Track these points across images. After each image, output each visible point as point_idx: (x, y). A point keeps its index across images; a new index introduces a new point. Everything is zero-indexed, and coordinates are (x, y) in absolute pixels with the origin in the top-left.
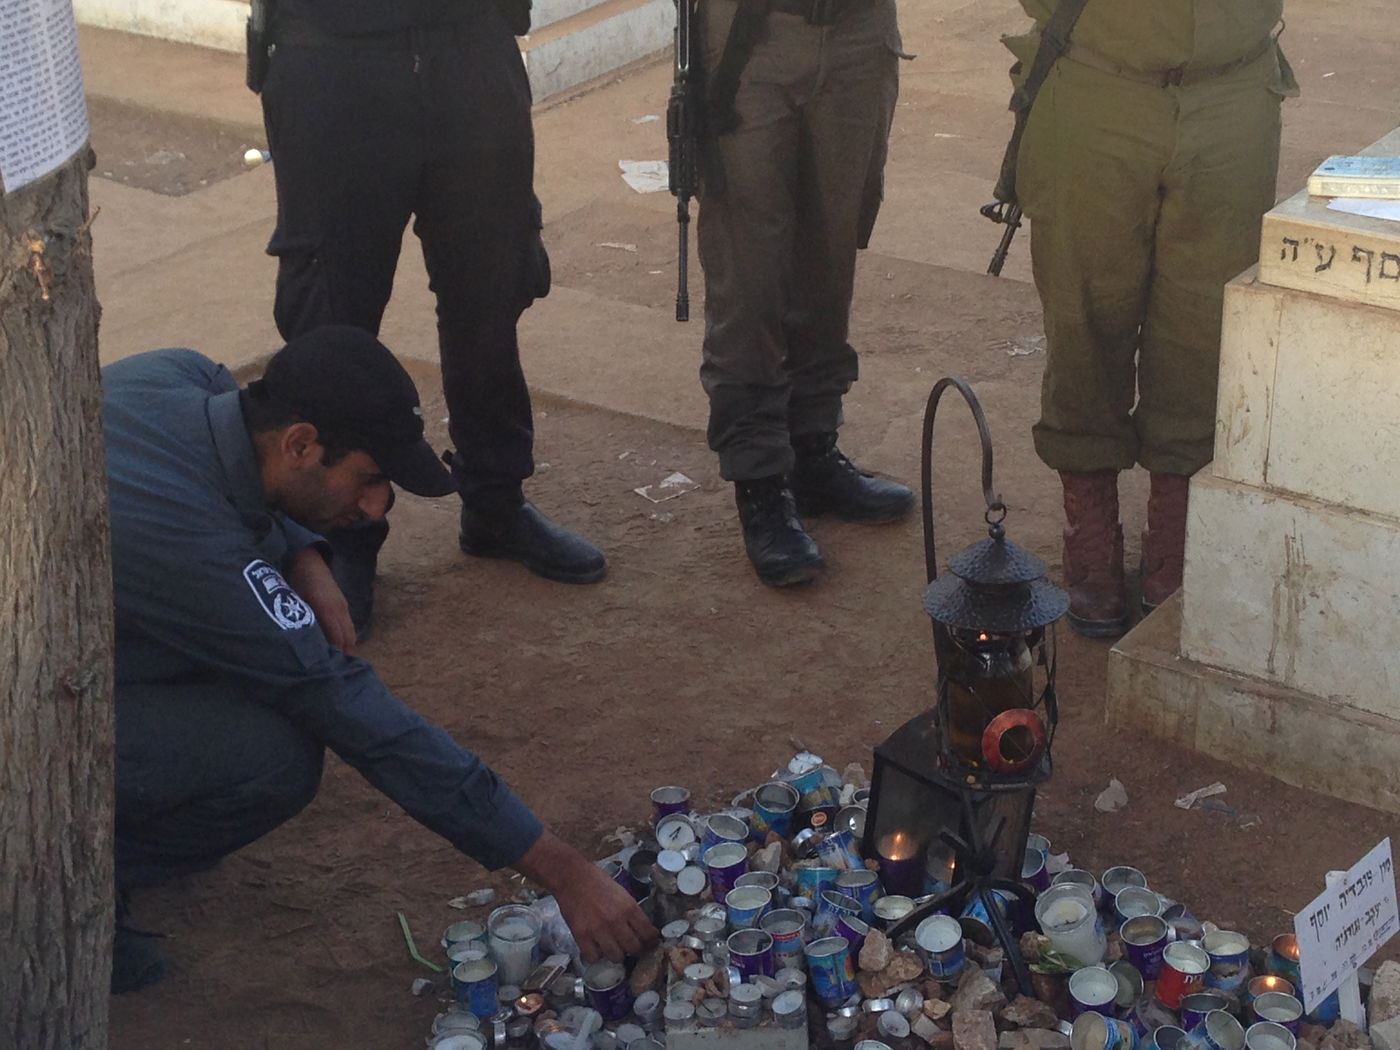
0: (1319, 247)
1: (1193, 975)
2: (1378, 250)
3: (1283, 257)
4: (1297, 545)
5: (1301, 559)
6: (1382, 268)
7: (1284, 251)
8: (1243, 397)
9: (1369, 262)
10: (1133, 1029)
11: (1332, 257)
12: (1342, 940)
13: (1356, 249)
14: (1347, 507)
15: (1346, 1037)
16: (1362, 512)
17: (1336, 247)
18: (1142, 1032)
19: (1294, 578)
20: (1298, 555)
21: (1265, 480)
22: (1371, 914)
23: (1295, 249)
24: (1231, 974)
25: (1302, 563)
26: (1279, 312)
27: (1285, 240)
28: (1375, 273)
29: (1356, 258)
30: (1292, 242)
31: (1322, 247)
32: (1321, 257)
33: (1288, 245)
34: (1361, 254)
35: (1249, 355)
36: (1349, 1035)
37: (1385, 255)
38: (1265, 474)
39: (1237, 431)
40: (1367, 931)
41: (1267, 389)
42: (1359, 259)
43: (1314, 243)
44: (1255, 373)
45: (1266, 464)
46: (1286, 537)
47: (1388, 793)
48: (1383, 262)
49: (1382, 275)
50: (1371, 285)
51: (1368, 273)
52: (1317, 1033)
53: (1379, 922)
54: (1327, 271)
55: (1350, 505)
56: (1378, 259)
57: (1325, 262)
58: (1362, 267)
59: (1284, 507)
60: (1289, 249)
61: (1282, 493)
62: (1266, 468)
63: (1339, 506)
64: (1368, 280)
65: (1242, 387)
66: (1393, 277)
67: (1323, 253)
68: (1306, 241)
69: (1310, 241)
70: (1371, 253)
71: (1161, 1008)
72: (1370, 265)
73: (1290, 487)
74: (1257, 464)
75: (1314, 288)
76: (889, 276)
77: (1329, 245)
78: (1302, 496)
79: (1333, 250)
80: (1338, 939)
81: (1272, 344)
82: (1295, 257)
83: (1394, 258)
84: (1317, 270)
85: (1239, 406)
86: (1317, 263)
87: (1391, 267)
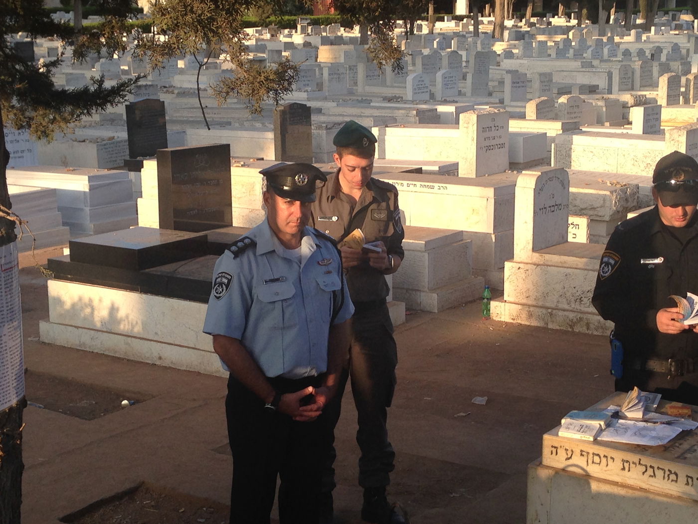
0: (566, 450)
2: (591, 452)
3: (552, 454)
6: (593, 460)
7: (552, 451)
8: (537, 515)
9: (588, 456)
11: (572, 454)
13: (581, 451)
17: (573, 450)
23: (557, 451)
27: (552, 446)
28: (590, 461)
29: (582, 455)
30: (555, 447)
31: (568, 450)
32: (567, 454)
33: (553, 448)
34: (583, 453)
35: (539, 496)
37: (594, 454)
41: (547, 512)
42: (583, 455)
43: (564, 448)
44: (542, 505)
48: (593, 457)
49: (593, 462)
50: (588, 467)
51: (587, 461)
54: (570, 460)
56: (591, 456)
57: (569, 456)
58: (585, 459)
60: (554, 450)
64: (588, 465)
65: (536, 511)
66: (598, 464)
67: (568, 452)
68: (561, 447)
69: (562, 447)
70: (588, 453)
72: (588, 458)
75: (565, 467)
77: (571, 449)
79: (572, 451)
81: (548, 492)
82: (557, 454)
83: (598, 455)
84: (566, 460)
85: (536, 520)
86: (566, 457)
87: (597, 459)
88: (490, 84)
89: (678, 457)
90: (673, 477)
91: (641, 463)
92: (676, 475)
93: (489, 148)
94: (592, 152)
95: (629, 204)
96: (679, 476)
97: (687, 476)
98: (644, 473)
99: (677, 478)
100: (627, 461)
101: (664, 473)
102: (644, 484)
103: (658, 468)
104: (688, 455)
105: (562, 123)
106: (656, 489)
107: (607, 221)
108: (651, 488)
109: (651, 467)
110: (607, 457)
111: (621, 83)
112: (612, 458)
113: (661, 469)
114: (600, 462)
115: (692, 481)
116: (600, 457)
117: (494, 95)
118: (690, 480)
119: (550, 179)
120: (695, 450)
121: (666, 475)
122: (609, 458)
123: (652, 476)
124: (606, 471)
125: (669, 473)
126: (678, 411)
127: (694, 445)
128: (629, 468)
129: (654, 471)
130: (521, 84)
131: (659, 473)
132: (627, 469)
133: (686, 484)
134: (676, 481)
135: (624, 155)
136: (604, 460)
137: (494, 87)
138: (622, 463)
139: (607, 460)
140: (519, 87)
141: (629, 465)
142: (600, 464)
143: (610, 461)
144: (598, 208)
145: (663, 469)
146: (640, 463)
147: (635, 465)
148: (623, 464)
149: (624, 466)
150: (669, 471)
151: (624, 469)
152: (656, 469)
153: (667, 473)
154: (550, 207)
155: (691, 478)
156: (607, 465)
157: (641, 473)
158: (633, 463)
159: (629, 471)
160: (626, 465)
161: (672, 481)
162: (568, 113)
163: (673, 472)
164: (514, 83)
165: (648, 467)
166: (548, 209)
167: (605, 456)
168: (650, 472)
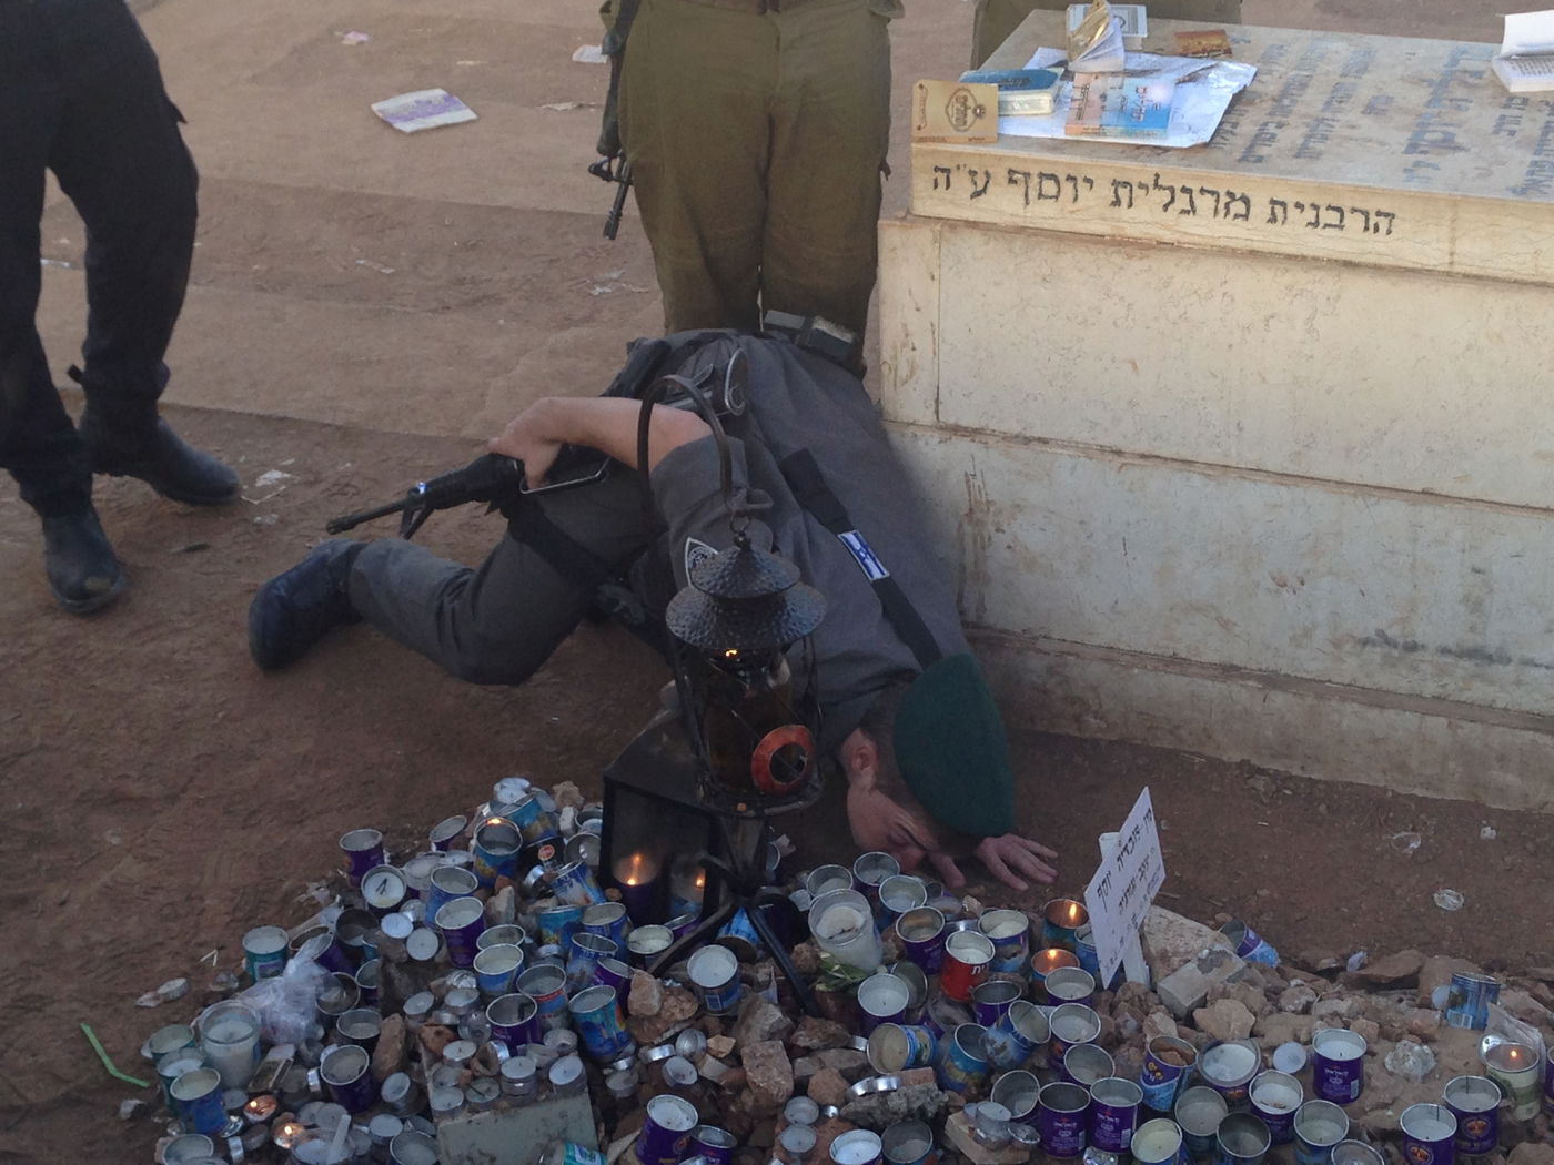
0: (973, 173)
1: (981, 965)
2: (1035, 171)
3: (936, 186)
4: (978, 482)
5: (984, 496)
6: (1041, 190)
7: (936, 180)
8: (907, 335)
9: (1026, 182)
10: (929, 1033)
11: (988, 182)
12: (1124, 904)
13: (1011, 171)
14: (1026, 438)
15: (1137, 999)
16: (1040, 440)
17: (991, 171)
18: (939, 1034)
19: (978, 515)
20: (980, 492)
21: (938, 418)
22: (1142, 870)
23: (948, 178)
24: (1014, 955)
25: (984, 500)
26: (937, 245)
27: (936, 169)
28: (1033, 194)
29: (1012, 181)
30: (943, 170)
31: (975, 173)
32: (975, 183)
33: (939, 172)
34: (1016, 176)
35: (910, 291)
36: (1139, 997)
37: (1042, 176)
38: (937, 412)
39: (903, 372)
40: (1141, 887)
41: (932, 325)
42: (1015, 182)
43: (967, 169)
44: (918, 310)
45: (937, 401)
46: (966, 474)
47: (1092, 720)
48: (1041, 182)
49: (1040, 195)
50: (1029, 207)
51: (1026, 195)
52: (1107, 1000)
53: (1149, 875)
54: (983, 197)
55: (1028, 435)
56: (1035, 180)
57: (980, 187)
58: (1019, 190)
59: (962, 446)
60: (942, 178)
61: (956, 430)
62: (937, 406)
63: (1017, 437)
64: (1027, 203)
65: (905, 326)
66: (1051, 198)
67: (977, 179)
68: (958, 167)
69: (962, 168)
70: (1027, 175)
71: (949, 1003)
72: (1027, 187)
73: (964, 423)
74: (927, 404)
75: (971, 216)
76: (447, 223)
77: (984, 169)
78: (977, 431)
79: (987, 174)
80: (1121, 904)
81: (933, 278)
82: (948, 186)
83: (1053, 177)
84: (972, 197)
85: (904, 345)
86: (972, 189)
87: (1049, 187)
89: (1243, 159)
90: (1238, 207)
91: (1160, 183)
92: (1246, 200)
96: (1252, 204)
97: (1273, 202)
98: (1166, 207)
99: (1248, 210)
100: (1126, 184)
101: (1217, 201)
102: (1168, 233)
103: (1203, 191)
104: (1264, 151)
106: (1197, 239)
108: (1186, 239)
109: (1185, 190)
110: (1074, 179)
112: (1089, 181)
113: (1209, 192)
114: (1059, 191)
115: (1285, 212)
116: (1058, 182)
118: (1279, 210)
120: (1273, 136)
121: (1221, 206)
122: (1080, 181)
123: (1188, 212)
124: (1072, 212)
125: (1228, 200)
126: (1200, 44)
127: (1266, 124)
128: (1131, 199)
129: (1191, 197)
131: (1205, 203)
132: (1125, 201)
133: (1269, 221)
134: (1246, 217)
136: (1067, 187)
138: (1113, 188)
139: (1075, 186)
141: (1131, 190)
142: (1057, 198)
143: (1083, 187)
145: (1212, 193)
146: (1156, 185)
147: (1144, 191)
148: (1116, 190)
149: (1117, 196)
150: (1230, 194)
151: (1117, 202)
152: (1196, 195)
153: (1224, 199)
155: (1283, 204)
156: (1076, 199)
157: (1161, 208)
158: (1141, 186)
159: (1130, 205)
160: (1124, 193)
161: (1236, 216)
163: (1238, 196)
165: (1178, 192)
167: (1070, 178)
168: (1182, 201)
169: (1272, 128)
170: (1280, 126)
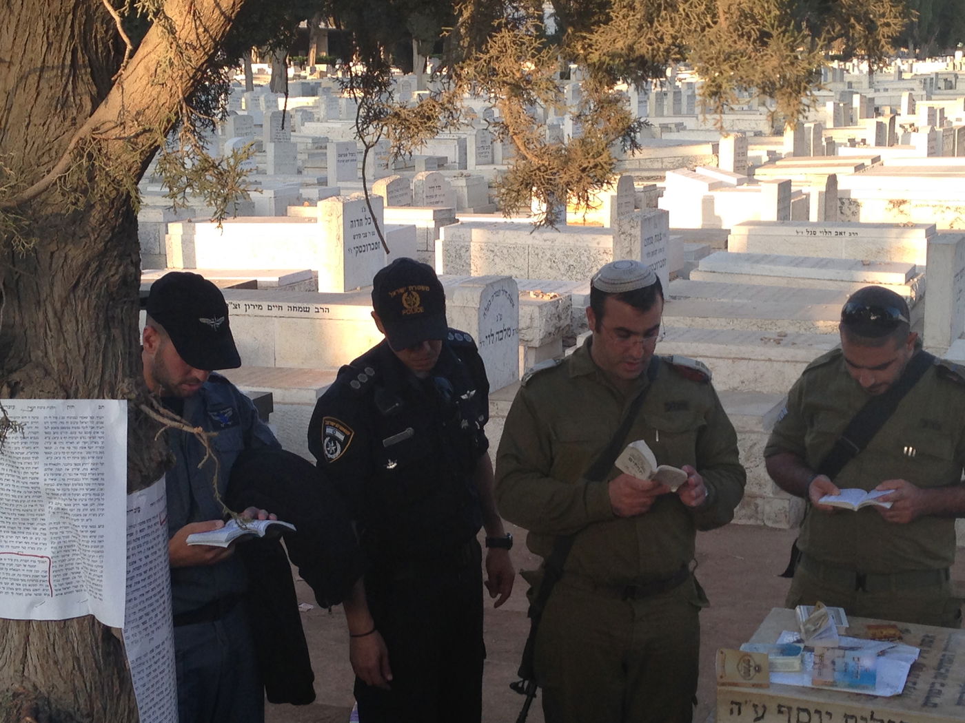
0: (755, 706)
2: (795, 706)
3: (731, 713)
6: (799, 718)
7: (731, 709)
9: (789, 713)
11: (765, 712)
13: (780, 706)
17: (767, 705)
23: (739, 708)
27: (732, 703)
28: (793, 721)
29: (780, 712)
30: (737, 703)
31: (757, 706)
32: (756, 712)
33: (734, 705)
34: (783, 709)
37: (799, 709)
42: (782, 712)
43: (752, 704)
48: (798, 714)
49: (798, 721)
51: (789, 721)
54: (762, 721)
56: (794, 713)
57: (760, 714)
58: (785, 717)
60: (736, 708)
67: (758, 709)
68: (746, 702)
69: (749, 703)
70: (790, 709)
72: (790, 716)
77: (762, 704)
82: (739, 713)
83: (806, 710)
84: (755, 720)
86: (754, 716)
87: (804, 717)
88: (299, 156)
89: (925, 705)
91: (875, 716)
93: (360, 249)
94: (493, 251)
95: (562, 322)
100: (852, 717)
104: (936, 700)
105: (435, 211)
107: (536, 348)
110: (820, 712)
111: (478, 154)
112: (829, 714)
114: (810, 719)
116: (809, 714)
117: (305, 172)
119: (497, 294)
120: (940, 692)
122: (823, 713)
126: (881, 632)
127: (933, 684)
130: (349, 157)
135: (537, 255)
136: (816, 717)
137: (304, 162)
138: (845, 719)
139: (820, 717)
140: (347, 161)
143: (825, 718)
144: (523, 329)
146: (872, 718)
154: (497, 333)
158: (863, 718)
162: (427, 197)
164: (340, 155)
166: (495, 336)
167: (817, 712)
169: (938, 687)
170: (942, 685)
